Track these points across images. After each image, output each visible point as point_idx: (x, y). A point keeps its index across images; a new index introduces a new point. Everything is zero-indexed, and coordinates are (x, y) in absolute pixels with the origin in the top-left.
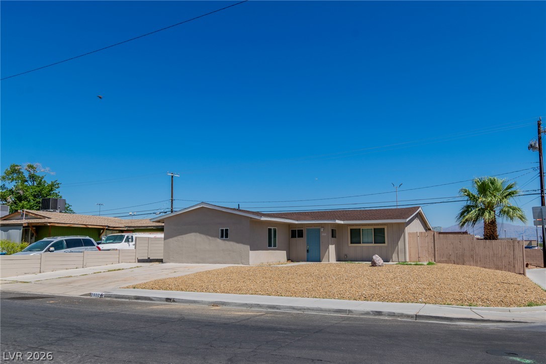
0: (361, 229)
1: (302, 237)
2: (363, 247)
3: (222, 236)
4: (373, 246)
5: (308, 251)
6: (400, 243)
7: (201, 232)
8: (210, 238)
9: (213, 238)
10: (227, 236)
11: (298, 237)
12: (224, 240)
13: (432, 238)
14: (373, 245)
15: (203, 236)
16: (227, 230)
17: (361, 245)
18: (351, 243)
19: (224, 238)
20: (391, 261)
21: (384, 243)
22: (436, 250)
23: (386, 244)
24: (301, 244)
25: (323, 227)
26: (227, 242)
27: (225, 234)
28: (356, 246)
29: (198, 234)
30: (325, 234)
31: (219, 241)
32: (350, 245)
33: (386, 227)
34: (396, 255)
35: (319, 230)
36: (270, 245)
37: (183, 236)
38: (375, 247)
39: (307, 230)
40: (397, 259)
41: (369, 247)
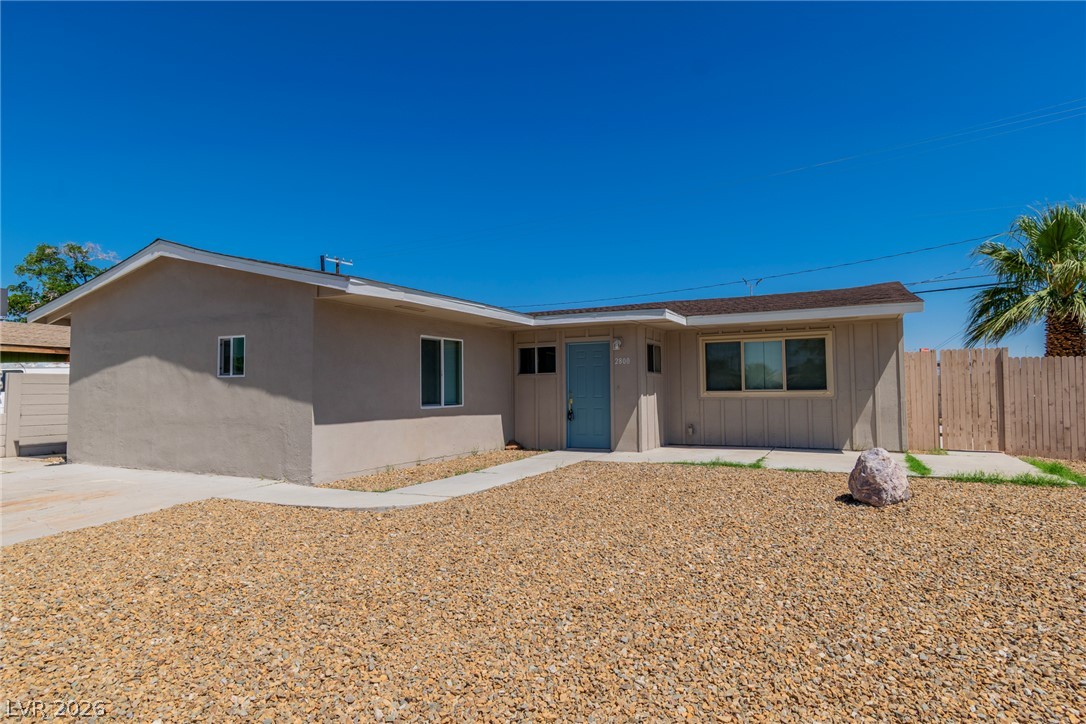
0: (743, 342)
1: (553, 370)
2: (747, 399)
3: (226, 370)
4: (783, 399)
5: (570, 415)
6: (885, 388)
7: (164, 356)
8: (189, 373)
9: (198, 375)
10: (239, 370)
11: (541, 371)
12: (231, 382)
13: (993, 370)
14: (784, 393)
15: (169, 369)
16: (240, 342)
17: (744, 394)
18: (709, 388)
19: (231, 375)
20: (847, 445)
21: (824, 387)
22: (1008, 409)
23: (829, 393)
24: (549, 394)
25: (619, 338)
26: (239, 390)
27: (232, 363)
28: (726, 399)
29: (154, 361)
30: (626, 361)
31: (215, 385)
32: (704, 394)
33: (830, 333)
34: (868, 428)
35: (607, 346)
36: (431, 397)
37: (117, 369)
38: (789, 399)
39: (566, 344)
40: (871, 440)
41: (768, 399)
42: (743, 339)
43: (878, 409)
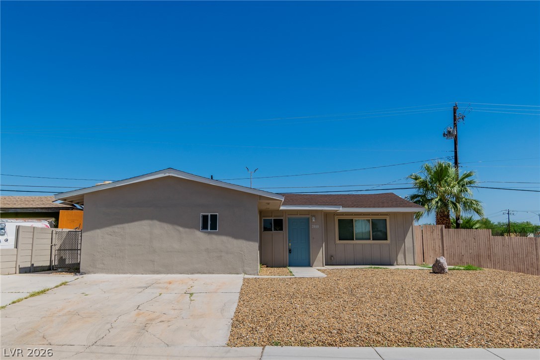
0: (354, 219)
1: (281, 229)
2: (356, 244)
3: (205, 227)
4: (371, 244)
5: (290, 251)
6: (408, 240)
7: (162, 219)
8: (181, 229)
9: (187, 230)
10: (214, 227)
11: (275, 229)
12: (209, 233)
13: (440, 233)
14: (371, 242)
15: (166, 226)
16: (214, 218)
17: (355, 242)
18: (340, 239)
19: (209, 230)
20: (395, 263)
21: (386, 239)
22: (445, 248)
23: (388, 241)
24: (280, 241)
25: (314, 216)
26: (215, 237)
27: (209, 223)
28: (347, 244)
29: (156, 223)
30: (316, 226)
31: (200, 235)
32: (338, 242)
33: (389, 217)
34: (403, 256)
35: (310, 220)
37: (126, 225)
38: (373, 244)
39: (289, 219)
40: (404, 261)
41: (365, 244)
42: (354, 218)
43: (406, 248)
